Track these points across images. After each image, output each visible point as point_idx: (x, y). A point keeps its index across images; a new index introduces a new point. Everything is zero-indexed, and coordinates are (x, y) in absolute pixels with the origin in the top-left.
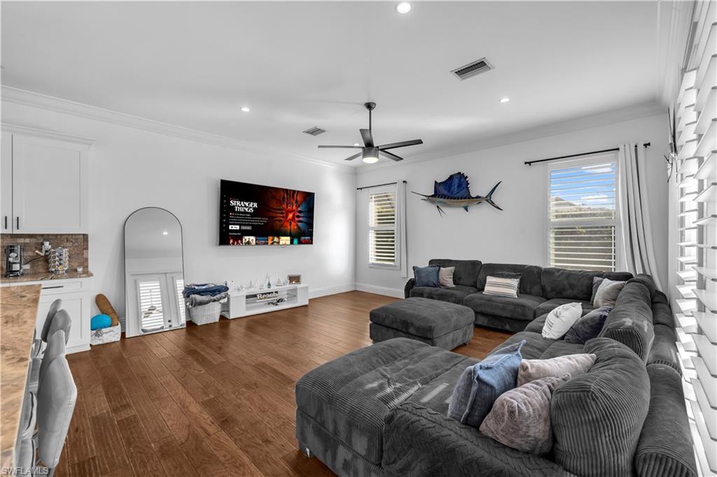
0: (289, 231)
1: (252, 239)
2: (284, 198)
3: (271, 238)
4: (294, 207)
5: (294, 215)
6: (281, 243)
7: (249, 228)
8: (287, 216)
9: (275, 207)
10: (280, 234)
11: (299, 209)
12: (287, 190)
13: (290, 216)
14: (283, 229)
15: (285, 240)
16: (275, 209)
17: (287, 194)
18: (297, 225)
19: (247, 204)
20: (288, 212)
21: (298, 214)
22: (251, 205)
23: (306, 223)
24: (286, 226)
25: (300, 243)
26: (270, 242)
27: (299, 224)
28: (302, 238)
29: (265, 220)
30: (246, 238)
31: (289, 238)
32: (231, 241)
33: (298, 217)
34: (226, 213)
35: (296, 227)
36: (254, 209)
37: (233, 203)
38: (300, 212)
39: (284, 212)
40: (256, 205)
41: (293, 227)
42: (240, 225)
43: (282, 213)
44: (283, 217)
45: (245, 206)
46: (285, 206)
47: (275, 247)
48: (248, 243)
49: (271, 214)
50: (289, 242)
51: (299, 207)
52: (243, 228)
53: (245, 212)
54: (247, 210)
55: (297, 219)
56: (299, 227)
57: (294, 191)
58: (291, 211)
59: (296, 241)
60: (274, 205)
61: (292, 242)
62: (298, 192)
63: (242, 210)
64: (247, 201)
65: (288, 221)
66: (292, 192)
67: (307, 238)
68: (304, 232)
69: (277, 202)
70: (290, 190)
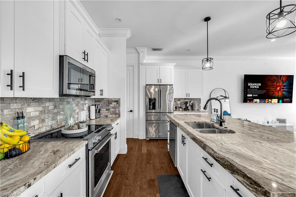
0: (277, 96)
1: (258, 100)
2: (275, 80)
3: (267, 100)
4: (281, 84)
5: (280, 88)
6: (272, 102)
7: (256, 95)
8: (276, 88)
9: (270, 85)
10: (272, 98)
11: (283, 85)
12: (277, 76)
13: (278, 88)
14: (274, 95)
15: (275, 101)
16: (270, 86)
17: (277, 77)
18: (282, 93)
19: (256, 84)
20: (277, 87)
21: (283, 87)
22: (258, 85)
23: (287, 91)
24: (276, 94)
25: (283, 102)
26: (267, 101)
27: (283, 92)
28: (285, 99)
29: (264, 91)
30: (255, 100)
31: (277, 100)
32: (248, 102)
33: (283, 89)
34: (246, 89)
35: (281, 94)
36: (259, 86)
37: (249, 84)
38: (284, 86)
39: (274, 86)
40: (260, 84)
41: (280, 94)
42: (252, 94)
43: (274, 87)
44: (274, 89)
45: (255, 85)
46: (275, 84)
47: (269, 104)
48: (256, 102)
49: (268, 88)
50: (277, 102)
51: (283, 83)
52: (254, 95)
53: (255, 88)
54: (256, 87)
55: (282, 90)
56: (283, 94)
57: (281, 76)
58: (279, 86)
59: (281, 101)
60: (270, 83)
61: (278, 102)
62: (283, 75)
63: (253, 87)
64: (256, 83)
65: (277, 91)
66: (280, 76)
67: (287, 99)
68: (286, 96)
69: (271, 82)
70: (279, 75)
